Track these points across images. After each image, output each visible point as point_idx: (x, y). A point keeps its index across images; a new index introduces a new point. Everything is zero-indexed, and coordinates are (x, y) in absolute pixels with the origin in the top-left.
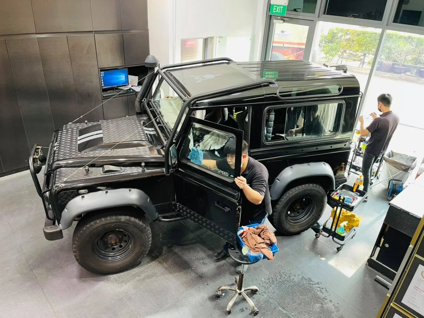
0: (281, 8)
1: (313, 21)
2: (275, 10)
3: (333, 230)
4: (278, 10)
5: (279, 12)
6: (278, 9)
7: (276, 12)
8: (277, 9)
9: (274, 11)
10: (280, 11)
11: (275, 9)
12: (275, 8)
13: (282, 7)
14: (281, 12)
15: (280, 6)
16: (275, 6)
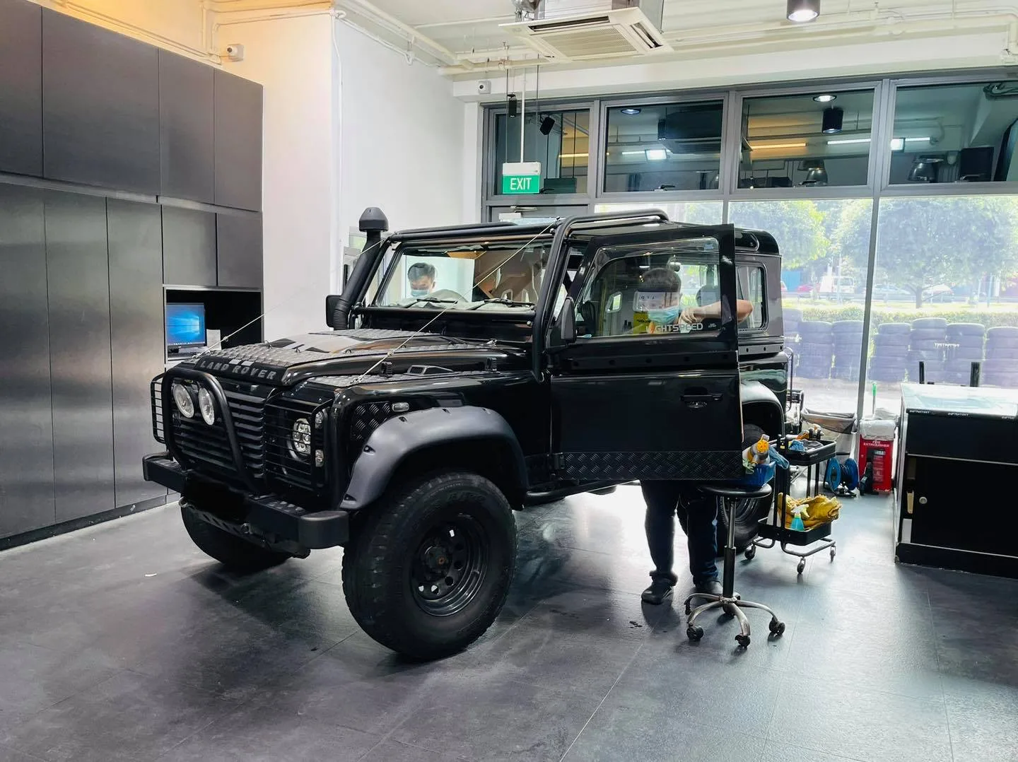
0: (526, 181)
1: (586, 205)
2: (513, 186)
3: (779, 525)
4: (520, 185)
5: (524, 189)
6: (520, 183)
7: (517, 188)
8: (517, 183)
9: (512, 189)
10: (526, 188)
11: (515, 184)
12: (514, 181)
13: (529, 179)
14: (528, 188)
15: (524, 177)
16: (512, 179)
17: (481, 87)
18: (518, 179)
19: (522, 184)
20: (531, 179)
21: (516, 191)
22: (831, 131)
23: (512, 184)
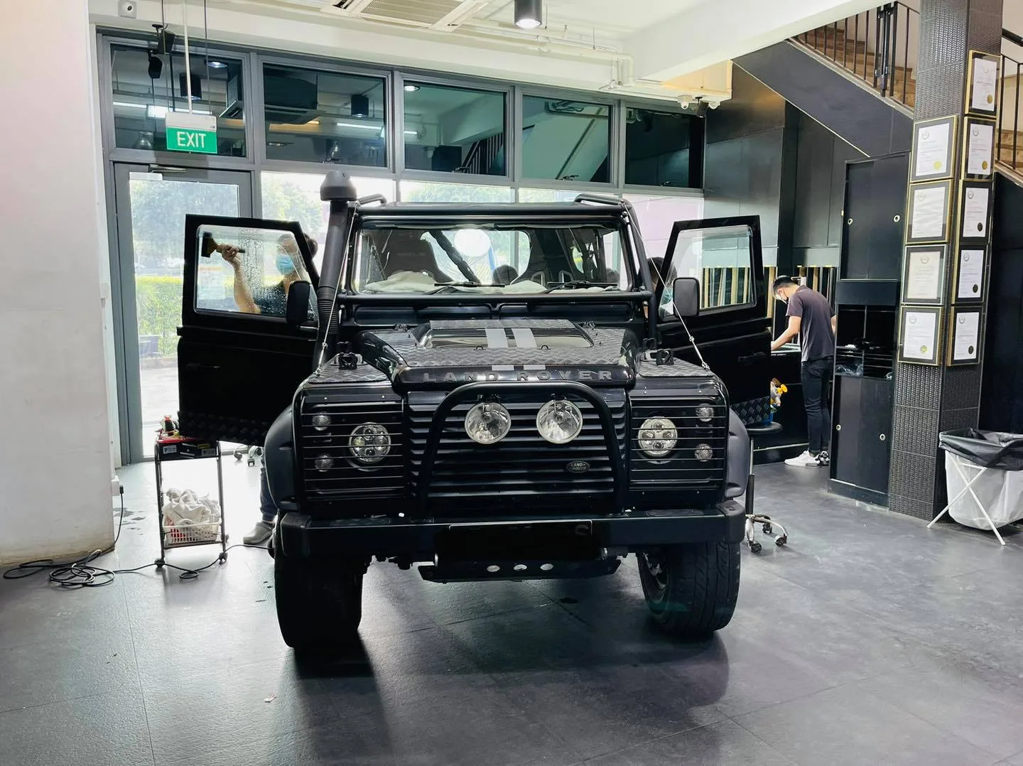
0: (200, 137)
2: (182, 142)
4: (190, 141)
5: (197, 146)
6: (191, 138)
7: (188, 145)
8: (187, 139)
9: (179, 144)
10: (200, 144)
11: (184, 139)
12: (181, 136)
13: (203, 135)
14: (203, 146)
15: (195, 132)
16: (179, 133)
17: (130, 8)
18: (187, 134)
19: (194, 140)
20: (205, 135)
21: (184, 147)
22: (360, 115)
23: (179, 139)
